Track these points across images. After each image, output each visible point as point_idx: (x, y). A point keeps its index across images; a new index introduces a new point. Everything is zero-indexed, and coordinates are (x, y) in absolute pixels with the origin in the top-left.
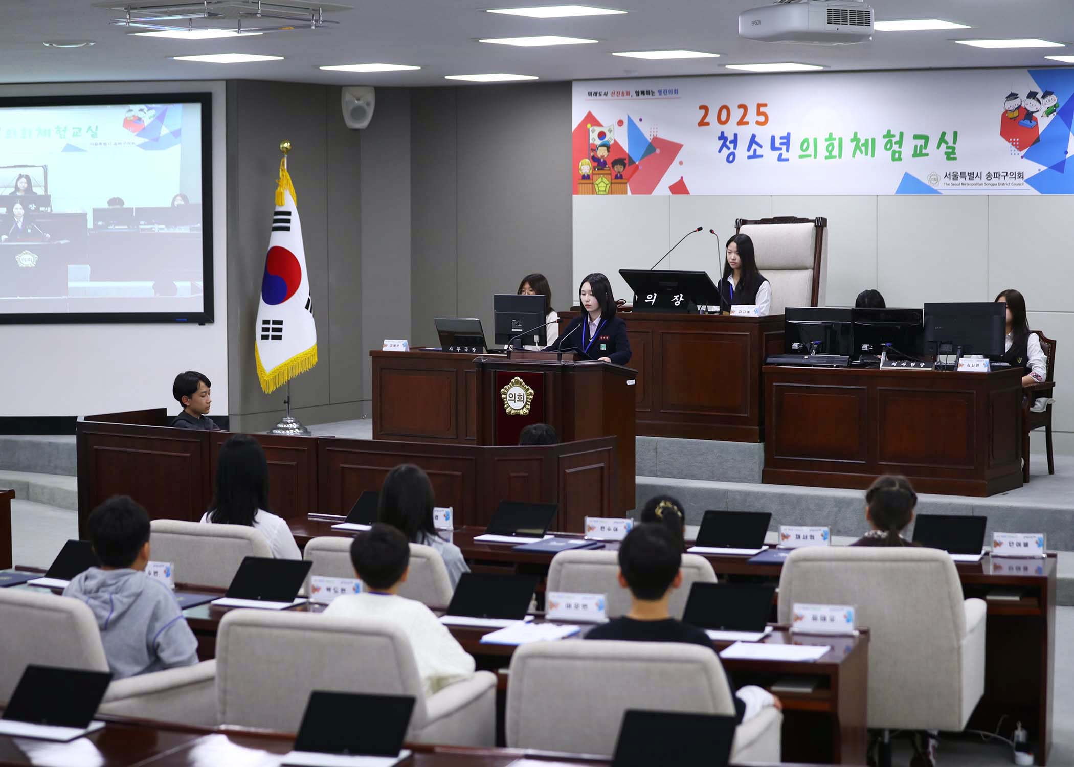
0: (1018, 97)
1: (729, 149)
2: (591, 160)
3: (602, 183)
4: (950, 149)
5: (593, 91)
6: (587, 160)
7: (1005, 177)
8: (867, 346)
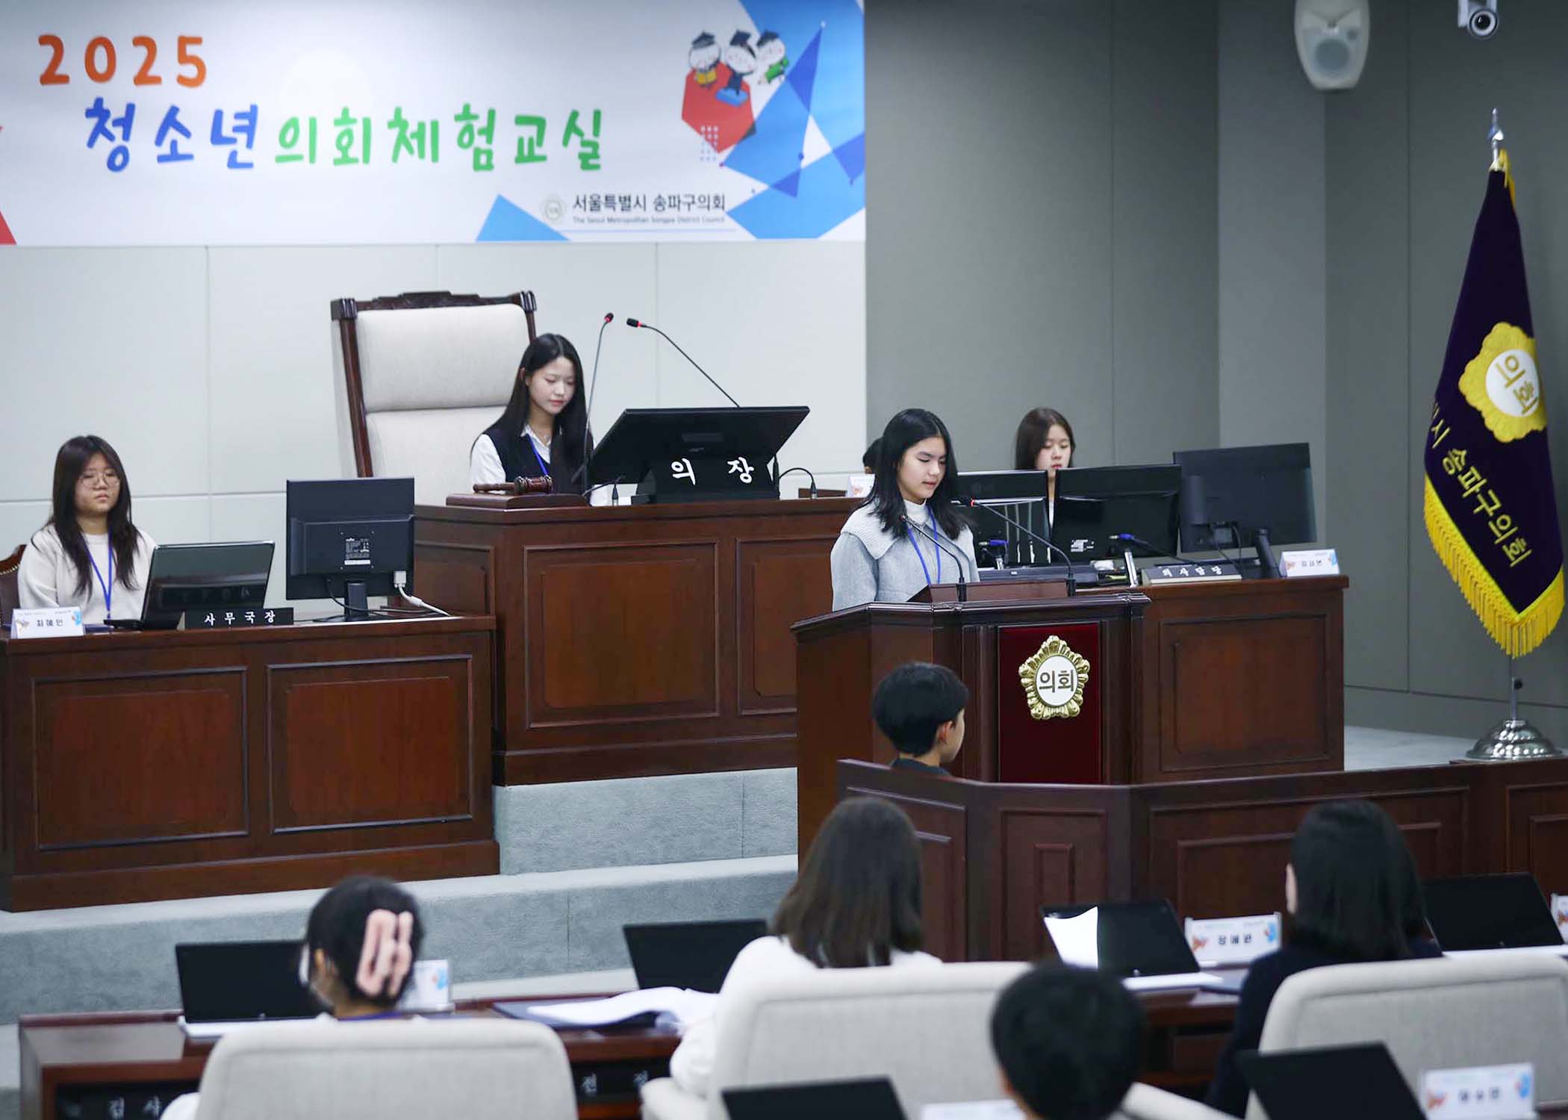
0: (715, 43)
1: (112, 137)
4: (588, 146)
7: (689, 205)
8: (1082, 544)
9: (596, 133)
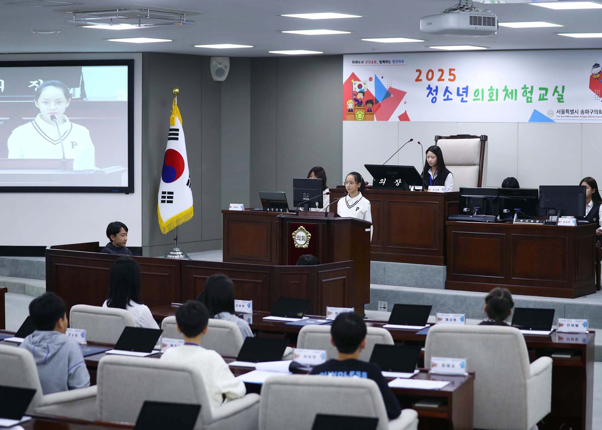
0: (599, 66)
1: (433, 95)
2: (354, 101)
3: (360, 114)
4: (560, 96)
5: (355, 60)
6: (351, 101)
7: (591, 112)
8: (506, 210)
9: (563, 92)
